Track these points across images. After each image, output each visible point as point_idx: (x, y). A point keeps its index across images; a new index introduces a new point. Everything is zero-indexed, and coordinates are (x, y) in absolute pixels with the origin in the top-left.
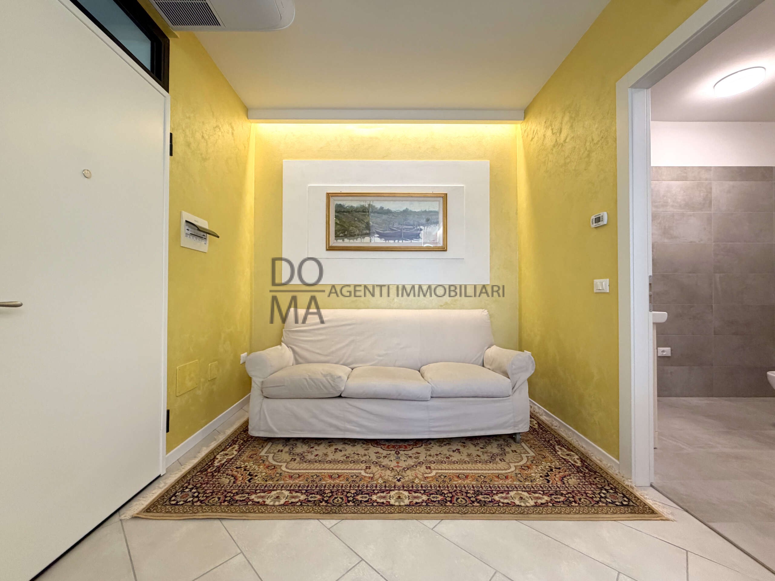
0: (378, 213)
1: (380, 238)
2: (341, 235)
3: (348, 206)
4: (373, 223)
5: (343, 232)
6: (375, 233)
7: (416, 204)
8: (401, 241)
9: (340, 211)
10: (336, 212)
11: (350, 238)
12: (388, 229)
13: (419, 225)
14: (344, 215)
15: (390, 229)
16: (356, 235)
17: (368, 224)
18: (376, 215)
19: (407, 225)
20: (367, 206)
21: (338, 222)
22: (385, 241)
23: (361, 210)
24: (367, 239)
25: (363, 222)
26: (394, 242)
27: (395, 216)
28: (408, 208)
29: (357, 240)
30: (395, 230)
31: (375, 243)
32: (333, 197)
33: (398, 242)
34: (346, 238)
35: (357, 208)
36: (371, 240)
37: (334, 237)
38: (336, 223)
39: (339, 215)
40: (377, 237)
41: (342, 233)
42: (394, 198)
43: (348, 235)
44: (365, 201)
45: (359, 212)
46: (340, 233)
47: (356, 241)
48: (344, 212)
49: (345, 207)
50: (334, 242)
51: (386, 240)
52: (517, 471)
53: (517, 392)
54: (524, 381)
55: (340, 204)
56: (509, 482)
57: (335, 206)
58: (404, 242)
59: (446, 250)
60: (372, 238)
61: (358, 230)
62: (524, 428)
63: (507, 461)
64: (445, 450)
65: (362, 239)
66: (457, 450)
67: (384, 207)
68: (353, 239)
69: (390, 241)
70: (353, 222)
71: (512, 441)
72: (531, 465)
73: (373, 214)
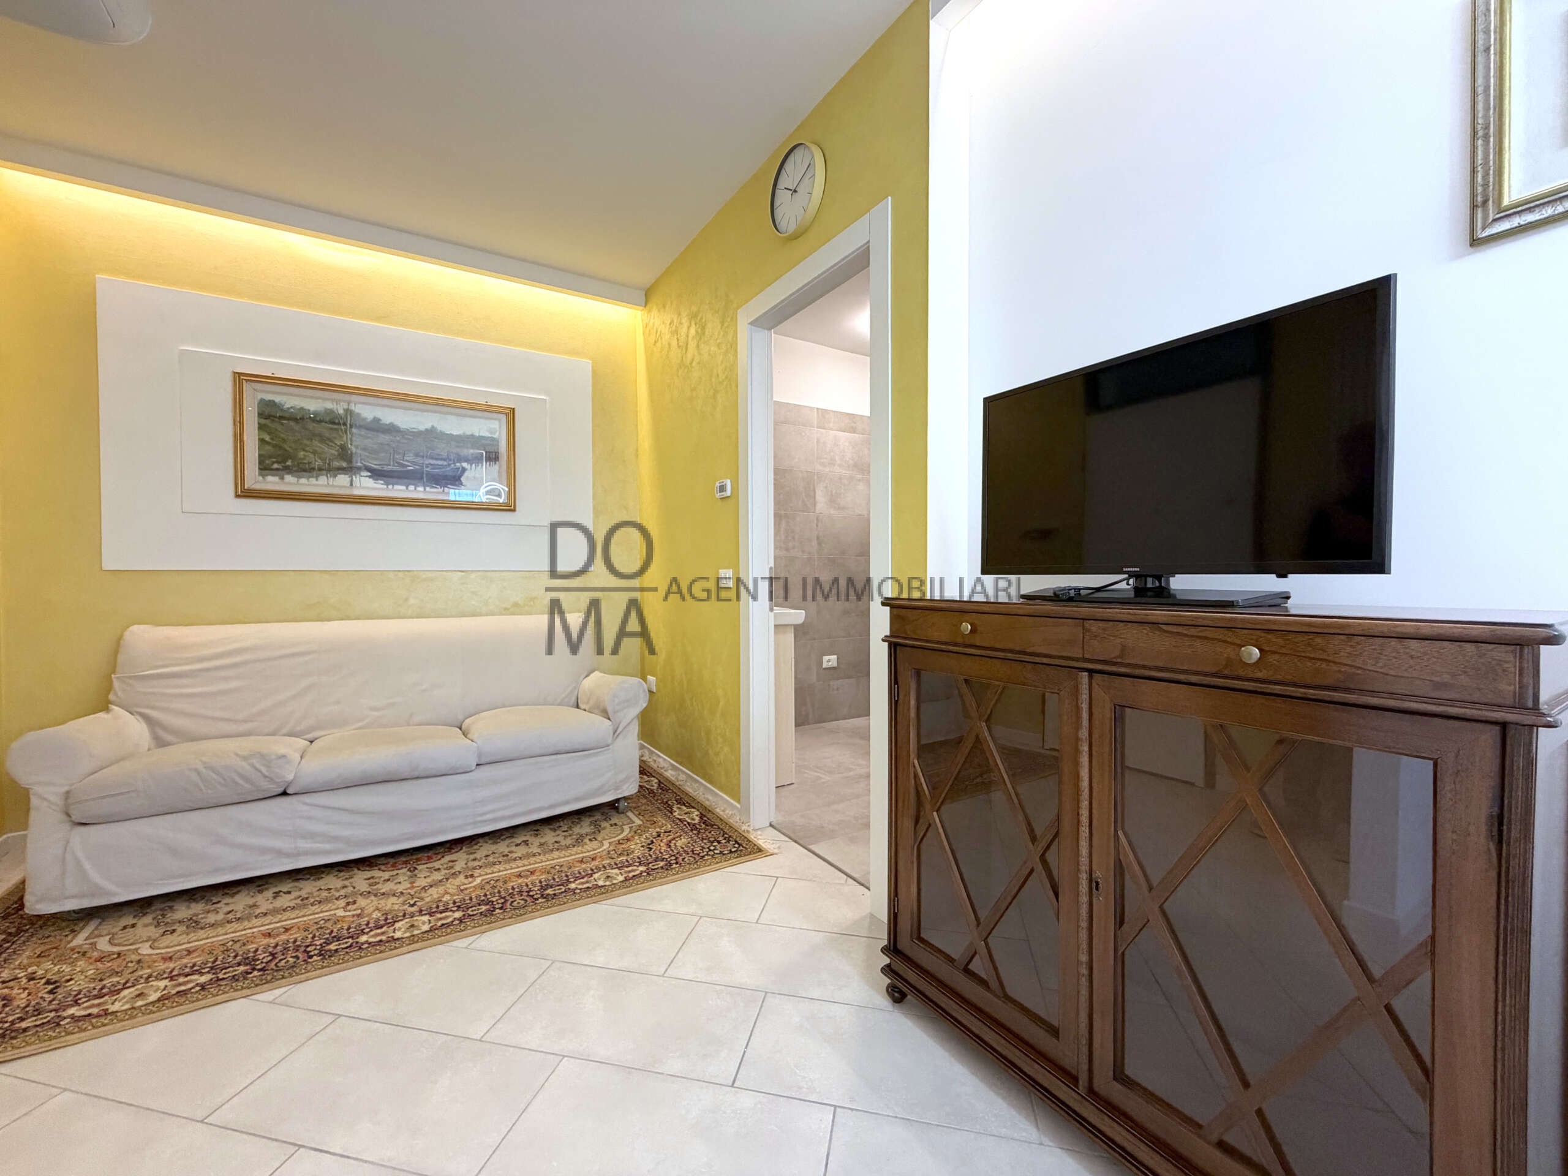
0: (368, 429)
1: (374, 480)
2: (276, 466)
3: (292, 407)
4: (357, 447)
5: (280, 460)
6: (360, 467)
7: (453, 419)
8: (421, 489)
9: (272, 414)
10: (260, 415)
11: (300, 474)
12: (392, 463)
13: (459, 461)
14: (282, 424)
15: (397, 463)
16: (314, 469)
17: (343, 448)
18: (363, 432)
19: (432, 458)
20: (341, 412)
21: (267, 438)
22: (385, 487)
23: (327, 419)
24: (342, 480)
25: (331, 444)
26: (407, 488)
27: (409, 439)
28: (435, 425)
29: (317, 480)
30: (407, 465)
31: (361, 487)
32: (254, 385)
33: (415, 489)
34: (288, 473)
35: (316, 413)
37: (257, 471)
38: (262, 441)
39: (270, 425)
40: (367, 476)
41: (278, 463)
42: (407, 404)
43: (294, 469)
44: (338, 402)
45: (321, 421)
46: (274, 463)
48: (281, 418)
49: (285, 407)
50: (253, 479)
51: (387, 484)
52: (612, 848)
53: (621, 736)
54: (632, 720)
55: (270, 401)
56: (596, 863)
57: (258, 404)
58: (428, 489)
59: (514, 510)
60: (356, 479)
61: (320, 458)
62: (630, 789)
63: (599, 839)
64: (502, 847)
65: (331, 479)
66: (524, 841)
67: (381, 418)
68: (308, 478)
69: (397, 487)
70: (308, 443)
71: (613, 812)
72: (632, 837)
73: (354, 430)
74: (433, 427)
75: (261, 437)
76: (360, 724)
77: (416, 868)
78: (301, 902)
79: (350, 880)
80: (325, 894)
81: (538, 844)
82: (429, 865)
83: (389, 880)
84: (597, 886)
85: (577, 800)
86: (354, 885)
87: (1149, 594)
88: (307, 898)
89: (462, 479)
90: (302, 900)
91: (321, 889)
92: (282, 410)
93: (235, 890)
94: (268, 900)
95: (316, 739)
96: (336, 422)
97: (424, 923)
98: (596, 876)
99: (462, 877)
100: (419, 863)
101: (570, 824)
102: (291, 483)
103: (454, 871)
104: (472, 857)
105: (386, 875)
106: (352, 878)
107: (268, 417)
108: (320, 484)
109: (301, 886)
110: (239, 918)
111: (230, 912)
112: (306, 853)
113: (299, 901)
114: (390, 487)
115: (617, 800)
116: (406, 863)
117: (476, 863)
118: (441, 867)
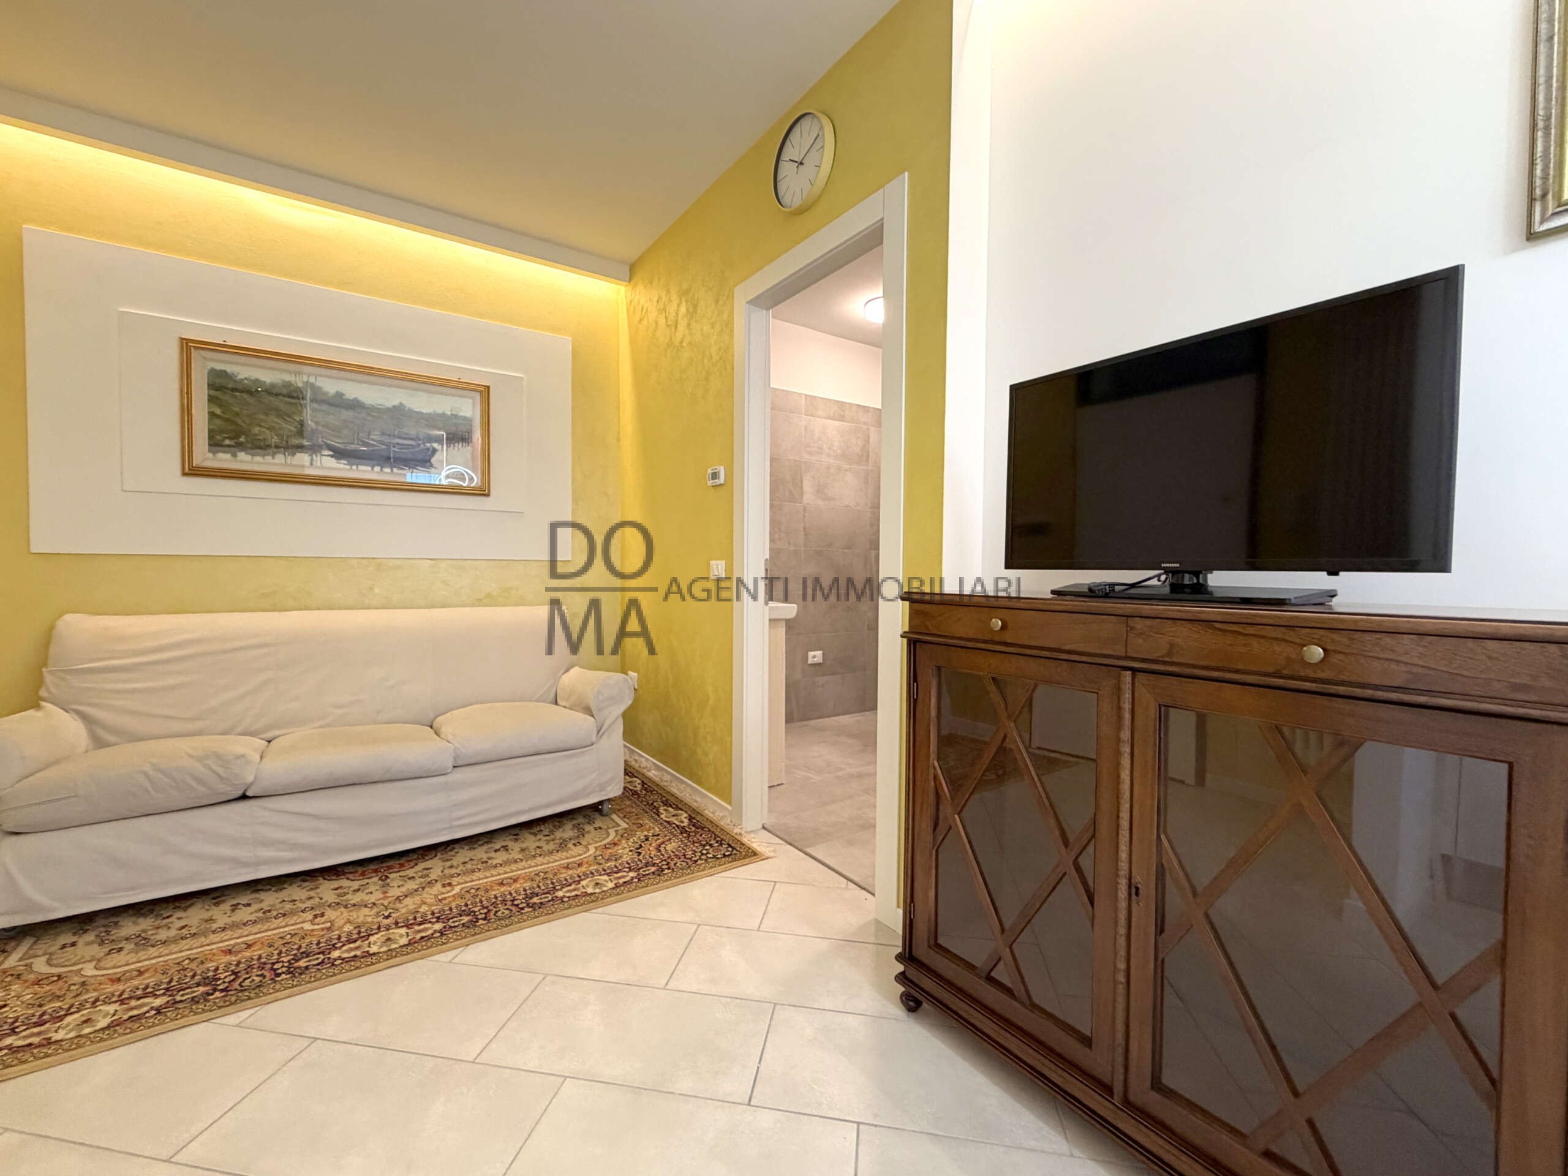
0: (331, 404)
2: (227, 442)
3: (246, 379)
4: (315, 423)
5: (232, 436)
6: (322, 446)
7: (423, 396)
9: (224, 387)
10: (209, 386)
12: (356, 441)
13: (430, 441)
14: (235, 397)
15: (362, 442)
16: (269, 446)
17: (302, 424)
18: (325, 407)
19: (400, 438)
20: (300, 385)
21: (218, 411)
22: (349, 467)
23: (284, 392)
24: (303, 458)
25: (288, 419)
26: (373, 469)
27: (375, 416)
28: (404, 402)
29: (273, 458)
30: (374, 445)
31: (322, 467)
32: (204, 353)
34: (242, 451)
35: (273, 385)
37: (207, 447)
38: (212, 415)
39: (221, 397)
40: (328, 456)
41: (230, 438)
42: (372, 378)
43: (248, 446)
44: (296, 374)
45: (277, 395)
46: (225, 439)
47: (272, 461)
48: (234, 390)
49: (238, 378)
50: (202, 455)
52: (598, 853)
53: (605, 737)
54: (617, 718)
55: (221, 371)
56: (583, 869)
57: (208, 374)
58: (395, 470)
59: (488, 495)
60: (317, 459)
61: (278, 435)
62: (615, 790)
63: (584, 843)
64: (481, 853)
65: (290, 457)
66: (503, 847)
67: (344, 392)
68: (264, 456)
69: (361, 468)
70: (263, 417)
71: (597, 815)
72: (619, 841)
73: (315, 405)
74: (401, 404)
75: (211, 410)
76: (322, 723)
77: (387, 877)
78: (262, 915)
79: (317, 891)
80: (288, 907)
81: (519, 849)
82: (402, 874)
83: (358, 890)
84: (586, 894)
85: (561, 802)
86: (320, 896)
87: (1187, 590)
88: (269, 911)
90: (264, 913)
91: (284, 901)
92: (235, 381)
93: (189, 902)
94: (225, 913)
95: (275, 738)
96: (293, 395)
97: (401, 936)
98: (583, 883)
99: (439, 886)
100: (391, 871)
101: (552, 828)
102: (245, 461)
103: (429, 879)
104: (448, 864)
105: (356, 885)
106: (317, 888)
107: (219, 388)
108: (276, 463)
109: (262, 898)
110: (195, 934)
111: (183, 927)
112: (267, 862)
113: (260, 914)
114: (354, 467)
115: (601, 803)
116: (376, 871)
117: (453, 871)
118: (414, 875)
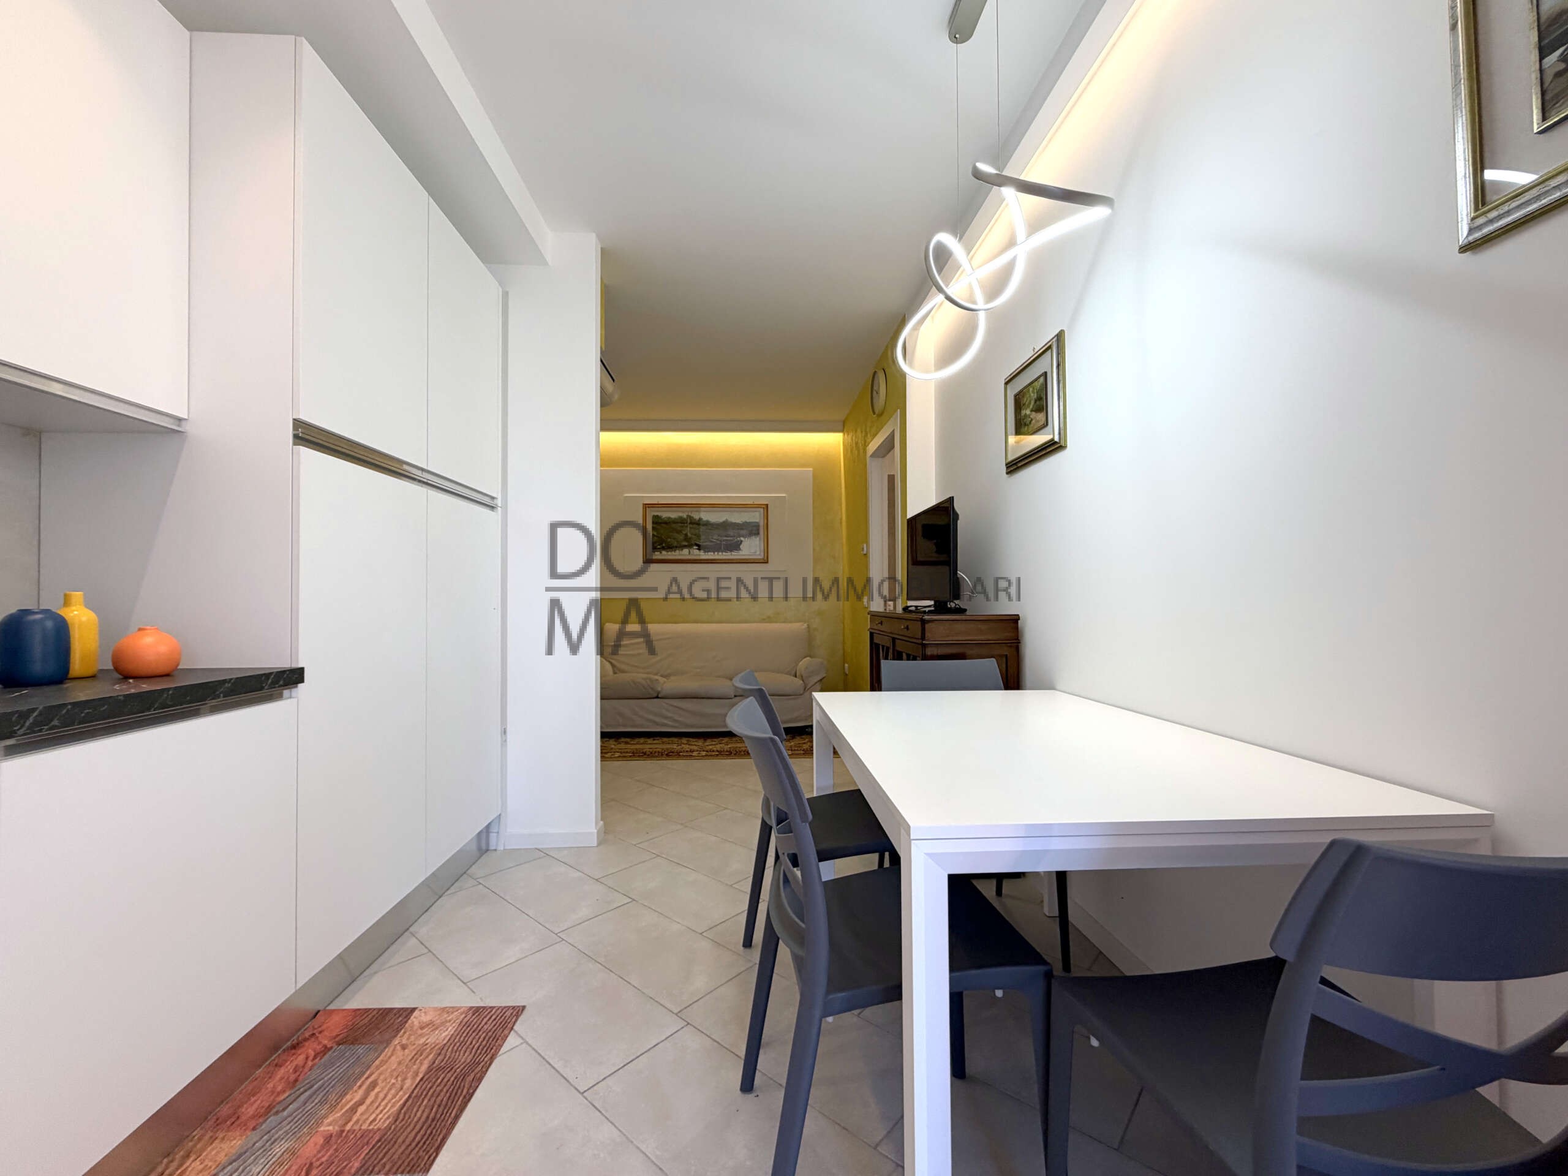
0: (697, 524)
1: (699, 550)
2: (659, 547)
3: (666, 517)
4: (692, 534)
5: (660, 544)
6: (693, 544)
7: (736, 514)
8: (720, 554)
9: (657, 522)
10: (653, 523)
11: (669, 550)
12: (707, 542)
13: (740, 536)
14: (661, 526)
15: (710, 541)
16: (674, 547)
17: (686, 535)
18: (695, 526)
19: (726, 536)
20: (685, 516)
21: (655, 533)
23: (680, 521)
24: (686, 551)
25: (681, 534)
26: (714, 554)
27: (714, 527)
28: (727, 518)
29: (676, 552)
30: (714, 543)
32: (651, 508)
33: (718, 554)
34: (664, 550)
35: (675, 519)
36: (689, 551)
37: (651, 549)
38: (653, 536)
39: (656, 526)
40: (696, 549)
42: (712, 509)
43: (666, 548)
44: (683, 512)
45: (677, 523)
46: (658, 545)
47: (675, 554)
48: (661, 523)
49: (664, 517)
50: (650, 554)
51: (703, 552)
54: (816, 683)
55: (658, 515)
57: (652, 517)
58: (724, 553)
59: (767, 562)
61: (677, 542)
65: (681, 551)
67: (702, 517)
68: (672, 552)
69: (709, 553)
70: (672, 534)
73: (691, 526)
74: (726, 520)
75: (653, 533)
76: (690, 674)
89: (741, 547)
92: (661, 519)
95: (670, 678)
102: (665, 555)
114: (704, 554)
